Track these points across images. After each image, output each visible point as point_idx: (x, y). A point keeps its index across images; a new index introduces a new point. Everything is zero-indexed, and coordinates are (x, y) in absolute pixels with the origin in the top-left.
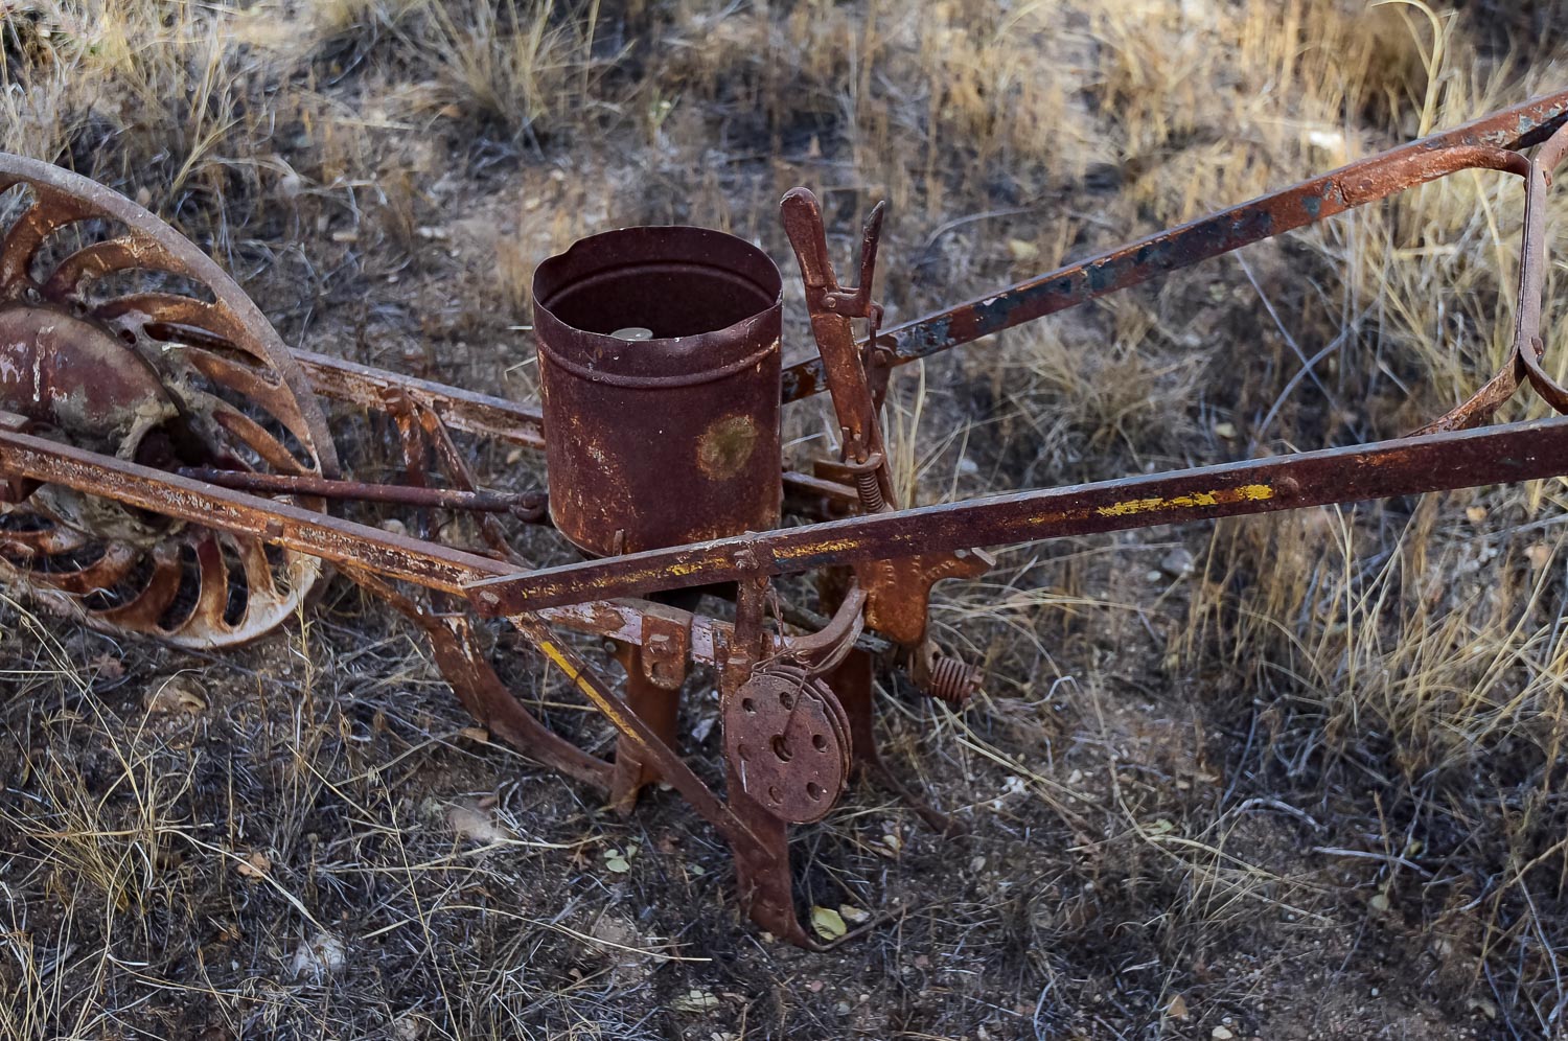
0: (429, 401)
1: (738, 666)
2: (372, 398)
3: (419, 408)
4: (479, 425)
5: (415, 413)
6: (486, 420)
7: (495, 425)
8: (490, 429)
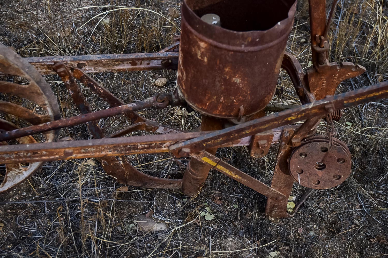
0: (75, 64)
1: (298, 142)
2: (44, 70)
3: (72, 69)
4: (100, 68)
5: (70, 72)
6: (104, 65)
7: (109, 66)
8: (107, 68)
